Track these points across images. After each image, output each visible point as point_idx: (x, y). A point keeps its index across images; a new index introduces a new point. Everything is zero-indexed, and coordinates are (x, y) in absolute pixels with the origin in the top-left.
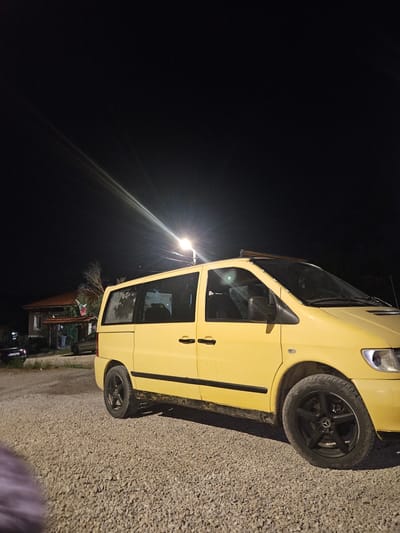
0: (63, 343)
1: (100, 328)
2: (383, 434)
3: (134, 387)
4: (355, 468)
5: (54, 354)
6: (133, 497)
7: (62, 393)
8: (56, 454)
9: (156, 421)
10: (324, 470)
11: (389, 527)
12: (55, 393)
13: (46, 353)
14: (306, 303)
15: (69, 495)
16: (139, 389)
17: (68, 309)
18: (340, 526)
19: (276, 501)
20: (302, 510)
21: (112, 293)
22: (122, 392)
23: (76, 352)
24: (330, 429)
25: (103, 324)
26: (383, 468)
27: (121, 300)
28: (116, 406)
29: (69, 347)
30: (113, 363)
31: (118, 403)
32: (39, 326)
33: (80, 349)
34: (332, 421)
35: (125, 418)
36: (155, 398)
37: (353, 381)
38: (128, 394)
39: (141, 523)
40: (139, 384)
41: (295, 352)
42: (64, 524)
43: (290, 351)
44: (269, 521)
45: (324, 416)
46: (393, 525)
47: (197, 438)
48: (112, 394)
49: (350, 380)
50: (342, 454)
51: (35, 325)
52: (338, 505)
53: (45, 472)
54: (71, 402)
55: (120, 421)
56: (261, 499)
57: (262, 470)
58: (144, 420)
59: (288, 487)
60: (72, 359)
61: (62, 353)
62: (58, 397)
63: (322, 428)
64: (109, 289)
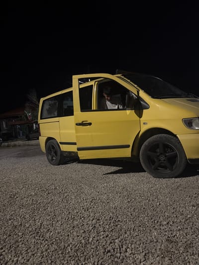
0: (21, 135)
1: (40, 121)
2: (191, 160)
3: (62, 150)
4: (176, 177)
5: (16, 141)
6: (66, 194)
7: (24, 157)
8: (25, 181)
9: (75, 166)
10: (160, 179)
11: (191, 198)
12: (21, 157)
13: (12, 140)
14: (153, 97)
15: (34, 195)
16: (64, 150)
17: (21, 117)
18: (167, 199)
19: (137, 192)
20: (149, 195)
21: (44, 101)
22: (56, 153)
23: (29, 139)
24: (164, 160)
25: (41, 119)
26: (190, 177)
27: (50, 105)
28: (53, 160)
29: (24, 137)
30: (49, 139)
31: (54, 158)
32: (7, 126)
33: (31, 137)
34: (166, 156)
35: (58, 165)
36: (73, 154)
37: (177, 135)
38: (59, 154)
39: (71, 204)
40: (64, 148)
41: (147, 124)
42: (33, 206)
43: (144, 123)
44: (133, 199)
45: (161, 154)
46: (193, 198)
47: (96, 171)
48: (50, 155)
49: (175, 136)
50: (170, 171)
51: (4, 126)
52: (167, 191)
53: (21, 188)
54: (29, 160)
55: (56, 167)
56: (129, 192)
57: (129, 181)
58: (68, 165)
59: (142, 186)
60: (27, 142)
61: (21, 140)
62: (23, 158)
63: (160, 160)
64: (42, 100)
